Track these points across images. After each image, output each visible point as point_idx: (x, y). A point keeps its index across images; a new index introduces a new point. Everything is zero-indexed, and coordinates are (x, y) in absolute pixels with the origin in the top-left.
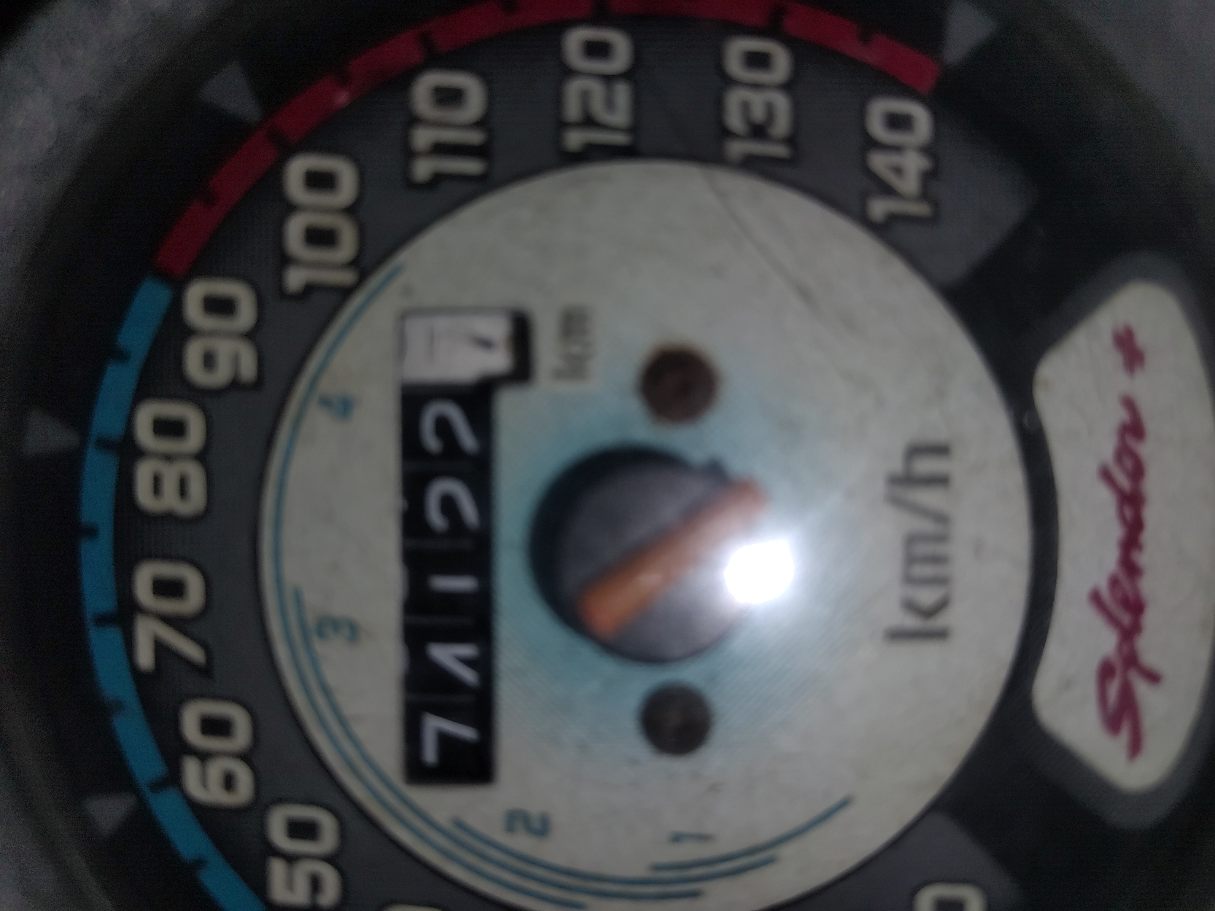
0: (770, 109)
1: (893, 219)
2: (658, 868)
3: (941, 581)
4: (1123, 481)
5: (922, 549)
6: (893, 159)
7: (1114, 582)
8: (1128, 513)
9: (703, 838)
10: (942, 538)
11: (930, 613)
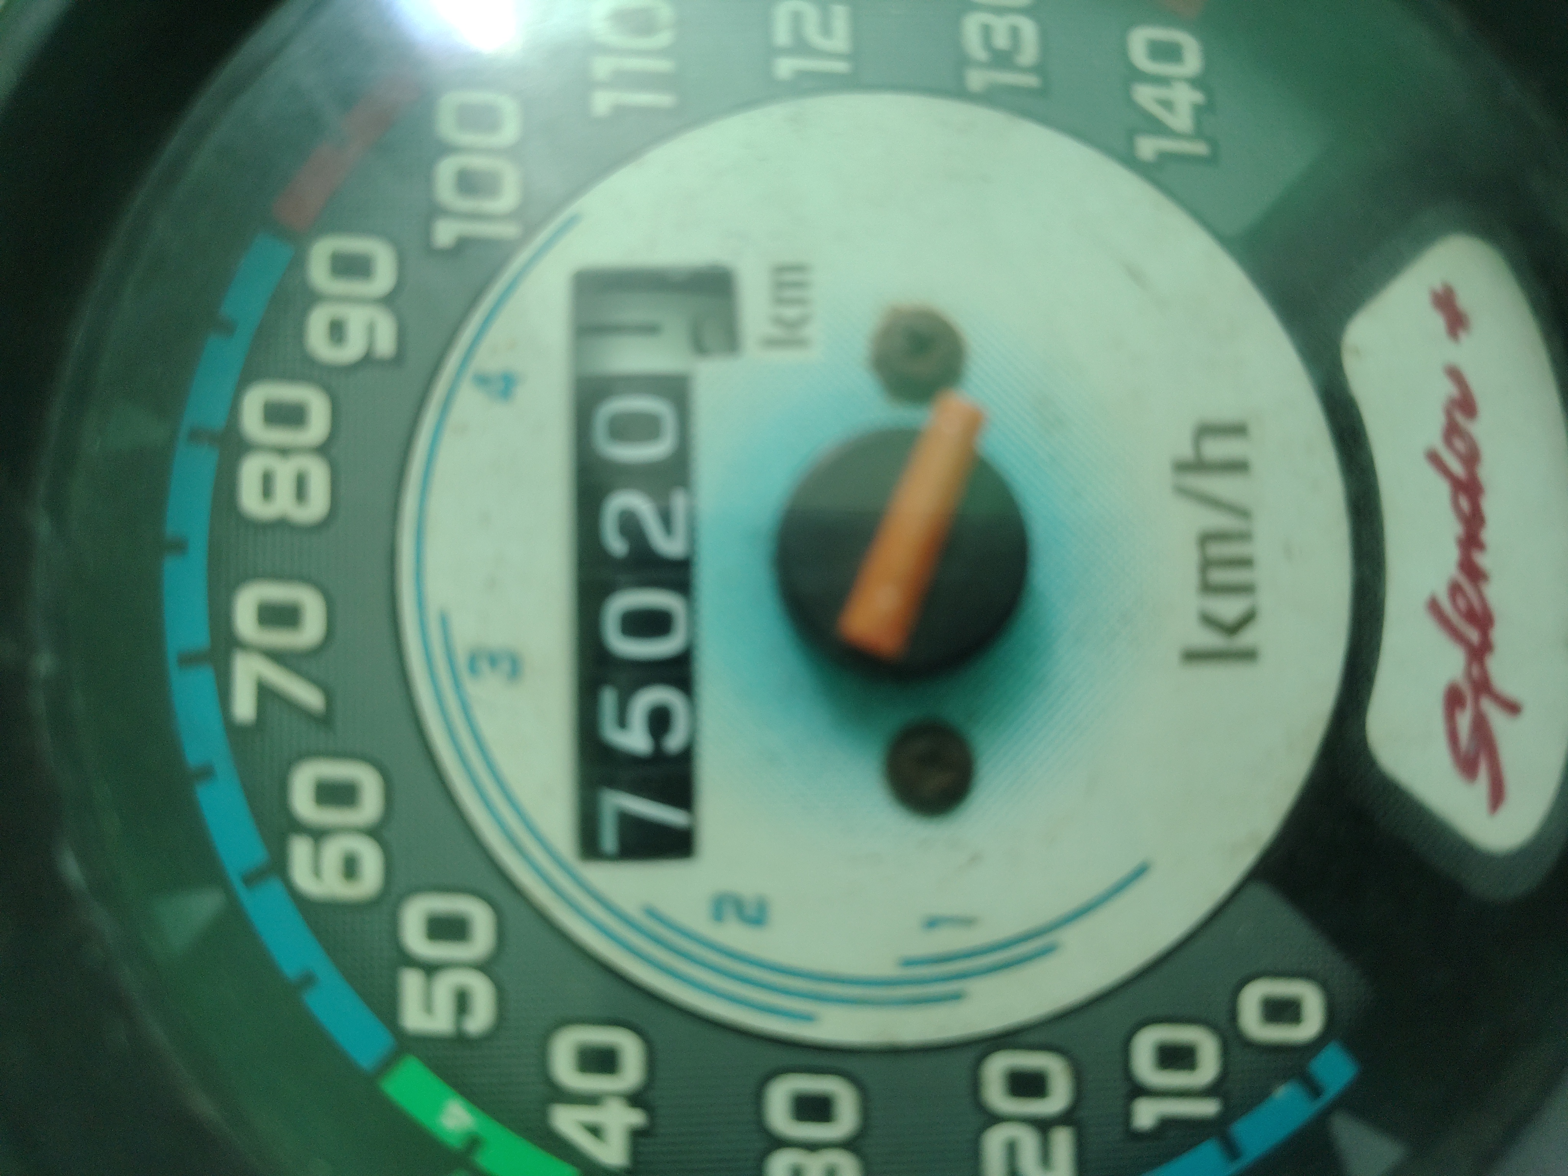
0: (1015, 33)
1: (1165, 158)
2: (909, 962)
3: (1246, 589)
4: (1457, 467)
5: (1219, 550)
6: (1162, 92)
7: (1455, 589)
8: (1464, 503)
9: (967, 922)
10: (1244, 536)
11: (1233, 629)
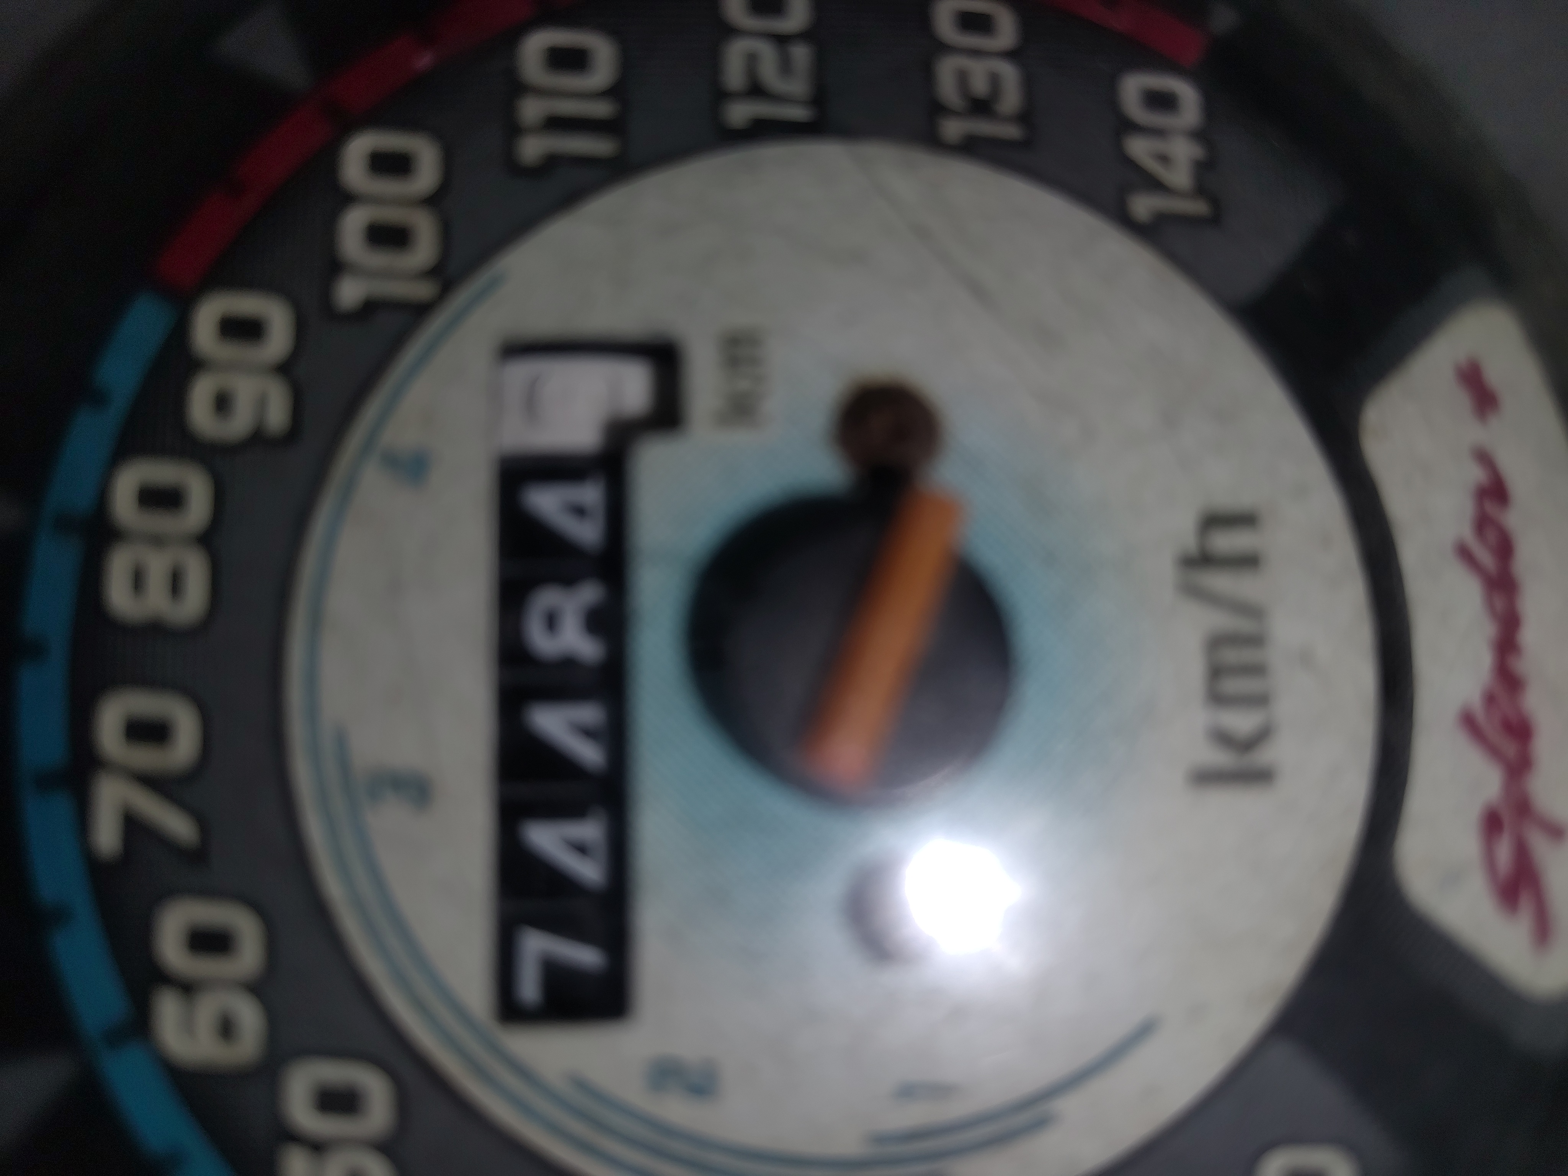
0: (995, 81)
1: (1163, 219)
2: (879, 1140)
3: (1260, 701)
4: (1486, 559)
5: (1231, 656)
6: (1157, 145)
7: (1490, 699)
8: (1500, 603)
10: (1256, 641)
11: (1248, 745)
